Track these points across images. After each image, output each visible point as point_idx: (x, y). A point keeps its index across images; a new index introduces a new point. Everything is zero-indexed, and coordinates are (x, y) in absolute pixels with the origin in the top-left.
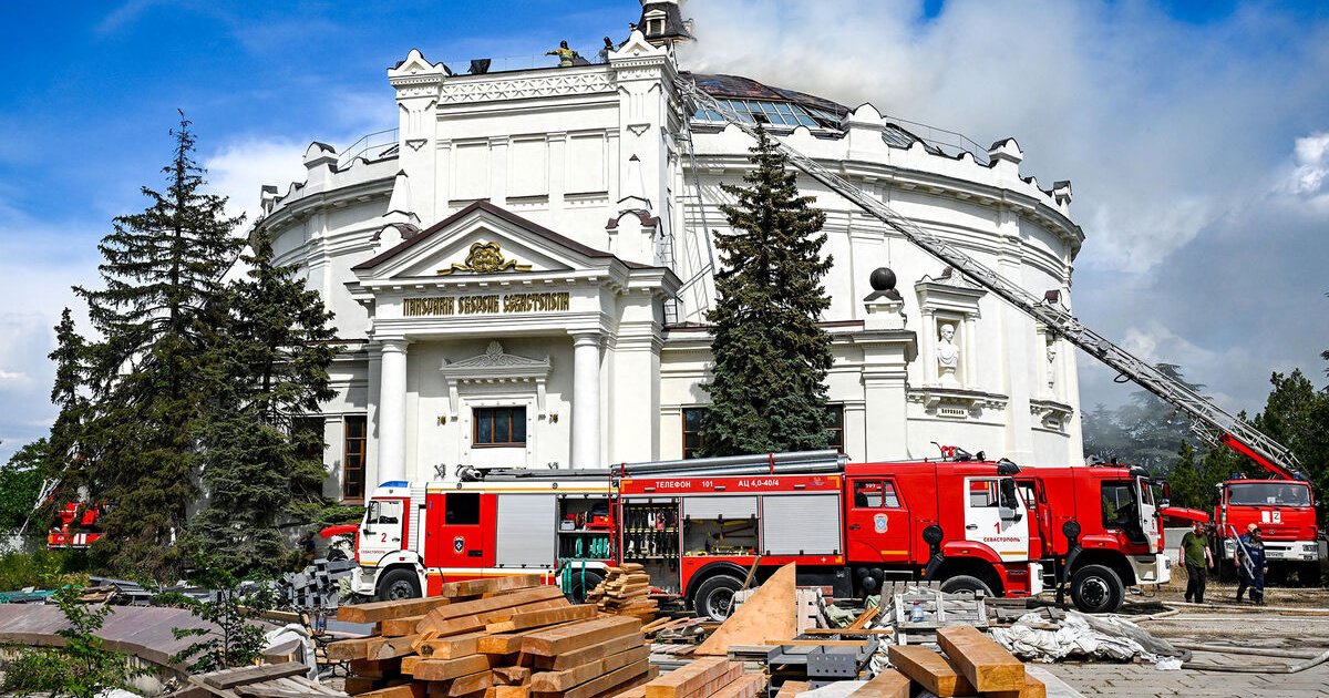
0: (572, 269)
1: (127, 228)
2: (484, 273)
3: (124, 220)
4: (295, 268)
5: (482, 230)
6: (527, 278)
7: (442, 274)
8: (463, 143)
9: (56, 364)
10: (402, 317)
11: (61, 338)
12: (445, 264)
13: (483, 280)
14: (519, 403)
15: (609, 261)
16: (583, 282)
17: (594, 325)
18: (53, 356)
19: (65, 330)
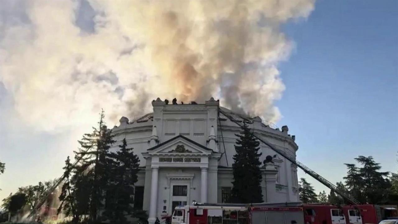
0: (202, 152)
1: (87, 137)
2: (180, 152)
3: (86, 134)
4: (132, 149)
5: (180, 142)
6: (191, 154)
7: (170, 152)
8: (169, 120)
9: (65, 171)
10: (158, 162)
11: (67, 164)
12: (170, 150)
13: (180, 154)
14: (185, 185)
15: (211, 151)
16: (204, 155)
17: (207, 166)
18: (64, 168)
19: (68, 162)
